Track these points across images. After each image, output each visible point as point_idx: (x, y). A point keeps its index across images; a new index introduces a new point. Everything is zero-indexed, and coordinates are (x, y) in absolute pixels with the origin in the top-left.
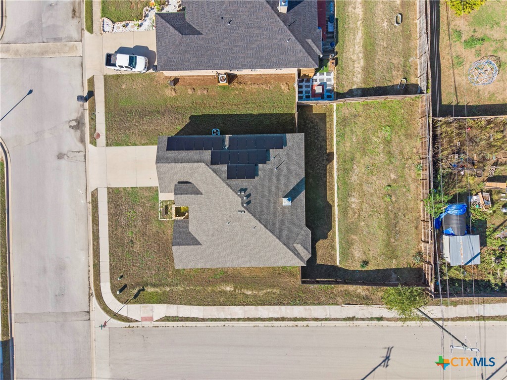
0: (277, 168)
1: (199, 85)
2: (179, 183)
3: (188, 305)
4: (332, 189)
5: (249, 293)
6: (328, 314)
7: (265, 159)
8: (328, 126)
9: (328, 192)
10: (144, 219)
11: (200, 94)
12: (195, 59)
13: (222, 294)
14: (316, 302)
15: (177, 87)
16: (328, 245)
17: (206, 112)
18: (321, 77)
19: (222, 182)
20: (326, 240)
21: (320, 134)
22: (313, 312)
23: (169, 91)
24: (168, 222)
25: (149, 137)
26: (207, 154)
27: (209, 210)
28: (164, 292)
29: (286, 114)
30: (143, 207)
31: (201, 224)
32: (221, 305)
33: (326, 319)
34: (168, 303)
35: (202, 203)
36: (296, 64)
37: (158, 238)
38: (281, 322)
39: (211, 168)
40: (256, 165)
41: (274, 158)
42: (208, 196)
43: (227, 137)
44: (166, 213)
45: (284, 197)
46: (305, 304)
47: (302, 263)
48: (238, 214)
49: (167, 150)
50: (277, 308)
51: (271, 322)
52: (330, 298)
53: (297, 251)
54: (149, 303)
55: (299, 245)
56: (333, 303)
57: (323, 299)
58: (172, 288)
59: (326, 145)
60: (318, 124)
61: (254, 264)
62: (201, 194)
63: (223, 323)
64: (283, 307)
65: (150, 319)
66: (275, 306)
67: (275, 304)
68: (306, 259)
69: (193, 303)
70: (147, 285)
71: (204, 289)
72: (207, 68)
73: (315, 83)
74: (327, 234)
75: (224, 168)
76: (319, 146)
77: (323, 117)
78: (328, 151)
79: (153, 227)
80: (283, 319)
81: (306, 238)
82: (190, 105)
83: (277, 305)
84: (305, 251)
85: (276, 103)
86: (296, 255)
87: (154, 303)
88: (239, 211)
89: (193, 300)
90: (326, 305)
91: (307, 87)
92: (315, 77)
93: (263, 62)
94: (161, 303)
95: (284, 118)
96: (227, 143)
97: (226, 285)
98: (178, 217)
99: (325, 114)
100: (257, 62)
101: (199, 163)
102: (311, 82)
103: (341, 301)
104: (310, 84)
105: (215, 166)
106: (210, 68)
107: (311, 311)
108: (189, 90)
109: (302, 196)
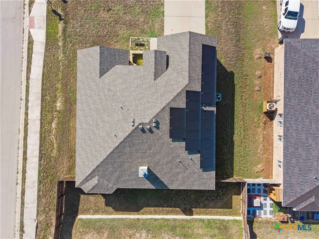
0: (180, 162)
1: (264, 82)
2: (168, 56)
3: (44, 64)
4: (156, 213)
5: (54, 125)
6: (28, 206)
7: (190, 149)
8: (219, 210)
9: (153, 208)
10: (132, 23)
11: (255, 83)
12: (297, 77)
13: (54, 99)
14: (41, 193)
15: (263, 60)
16: (99, 207)
17: (237, 88)
18: (268, 205)
19: (167, 102)
20: (104, 205)
21: (211, 201)
22: (31, 190)
23: (259, 52)
24: (128, 46)
25: (214, 31)
26: (197, 87)
27: (137, 87)
28: (57, 40)
29: (233, 169)
30: (144, 22)
31: (122, 78)
32: (42, 96)
33: (23, 203)
34: (47, 43)
35: (145, 80)
36: (288, 184)
37: (112, 36)
38: (22, 157)
39: (182, 90)
40: (184, 140)
41: (191, 159)
42: (152, 86)
43: (214, 109)
44: (137, 45)
45: (148, 168)
46: (40, 182)
47: (79, 183)
48: (131, 118)
49: (203, 45)
50: (37, 153)
51: (23, 147)
52: (44, 208)
53: (91, 179)
54: (48, 25)
55: (96, 182)
56: (40, 211)
57: (44, 201)
58: (62, 49)
59: (200, 208)
60: (221, 201)
61: (79, 132)
62: (155, 79)
63: (24, 98)
64: (37, 159)
65: (32, 26)
66: (39, 152)
67: (40, 151)
68: (82, 187)
69: (45, 69)
70: (66, 23)
71: (59, 80)
72: (286, 91)
73: (262, 198)
74: (110, 206)
75: (182, 104)
76: (199, 201)
77: (228, 205)
78: (194, 209)
79: (123, 32)
80: (25, 159)
81: (105, 188)
82: (245, 73)
83: (40, 153)
84: (91, 187)
85: (243, 159)
86: (87, 177)
87: (47, 29)
88: (134, 120)
89: (48, 69)
90: (38, 203)
91: (259, 191)
92: (268, 198)
93: (291, 150)
94: (46, 37)
95: (229, 166)
96: (208, 109)
97: (62, 102)
98: (132, 56)
99: (231, 208)
100: (292, 143)
101: (188, 78)
102: (264, 195)
103: (41, 219)
104: (262, 193)
105: (184, 95)
106: (286, 93)
107: (32, 188)
108: (260, 72)
109: (149, 186)
